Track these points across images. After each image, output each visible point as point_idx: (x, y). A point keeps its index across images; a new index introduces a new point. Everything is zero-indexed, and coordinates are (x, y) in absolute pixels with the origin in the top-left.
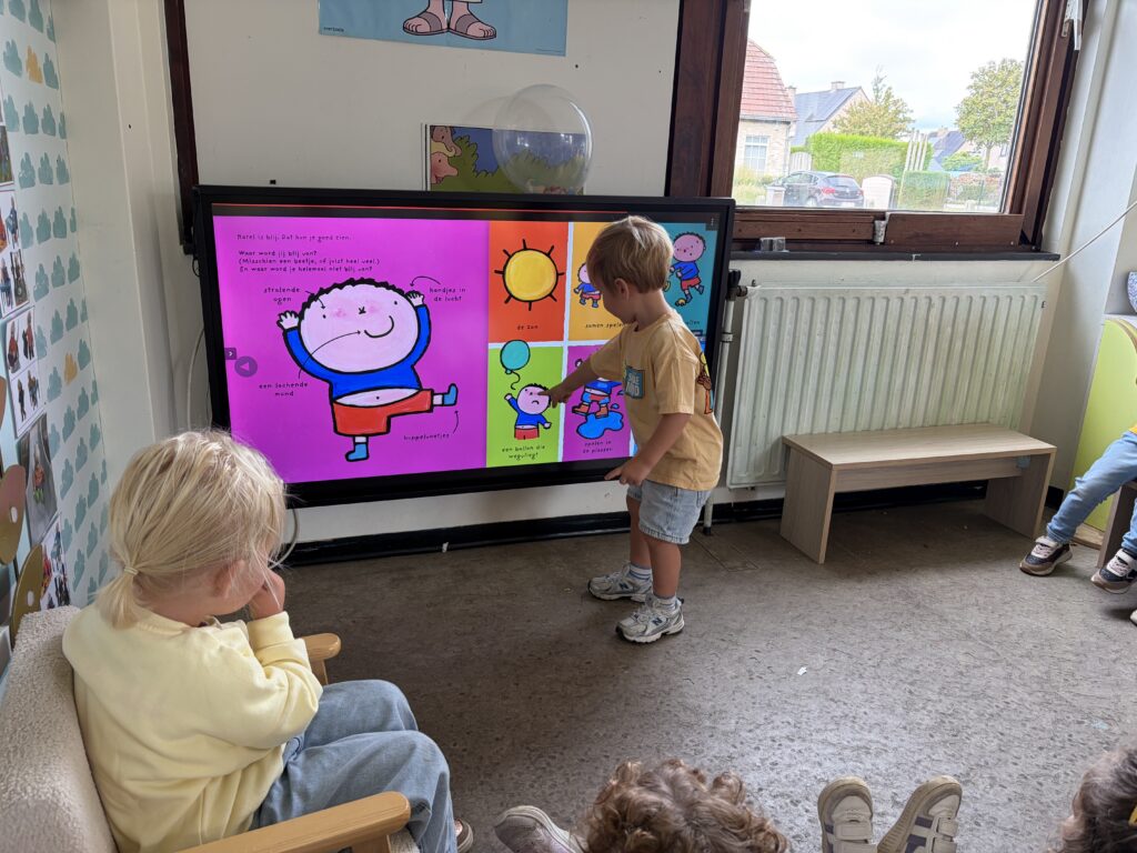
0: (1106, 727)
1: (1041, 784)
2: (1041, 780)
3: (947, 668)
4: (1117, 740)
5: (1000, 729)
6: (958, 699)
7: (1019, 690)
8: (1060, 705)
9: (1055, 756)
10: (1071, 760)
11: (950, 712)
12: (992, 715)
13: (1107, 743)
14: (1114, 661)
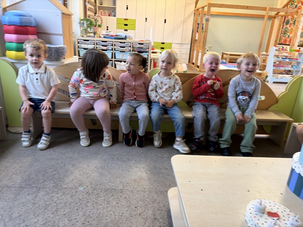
0: (82, 188)
1: (88, 222)
2: (87, 220)
3: (28, 205)
4: (88, 190)
5: (62, 213)
6: (43, 214)
7: (54, 195)
8: (67, 191)
9: (82, 209)
10: (87, 206)
11: (45, 221)
12: (56, 211)
13: (88, 193)
14: (64, 166)
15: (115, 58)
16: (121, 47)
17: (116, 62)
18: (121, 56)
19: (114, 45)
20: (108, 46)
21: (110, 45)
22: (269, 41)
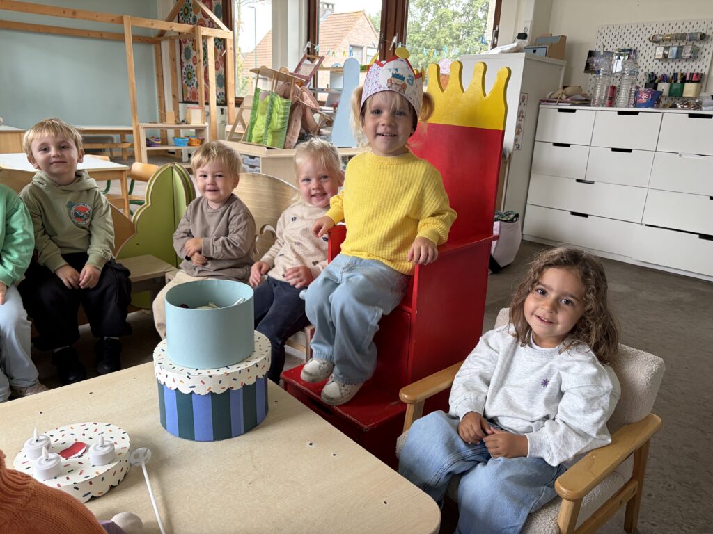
22: (161, 97)
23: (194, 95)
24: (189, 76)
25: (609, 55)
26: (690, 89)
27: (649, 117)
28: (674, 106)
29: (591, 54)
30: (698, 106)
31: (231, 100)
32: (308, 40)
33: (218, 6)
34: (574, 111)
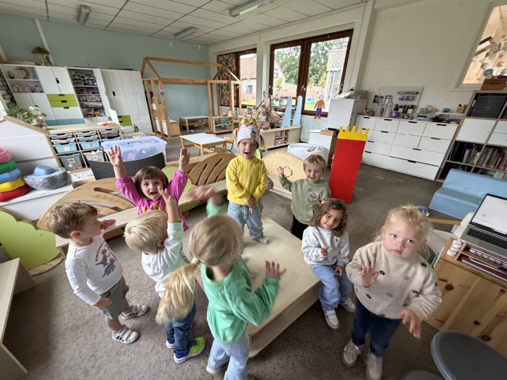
15: (82, 149)
16: (85, 137)
17: (84, 154)
18: (89, 146)
19: (75, 136)
20: (68, 139)
21: (70, 137)
22: (213, 103)
23: (224, 103)
24: (222, 96)
25: (382, 97)
26: (410, 111)
27: (395, 121)
28: (403, 118)
29: (376, 96)
30: (412, 118)
31: (240, 106)
32: (270, 85)
33: (234, 71)
34: (369, 118)
